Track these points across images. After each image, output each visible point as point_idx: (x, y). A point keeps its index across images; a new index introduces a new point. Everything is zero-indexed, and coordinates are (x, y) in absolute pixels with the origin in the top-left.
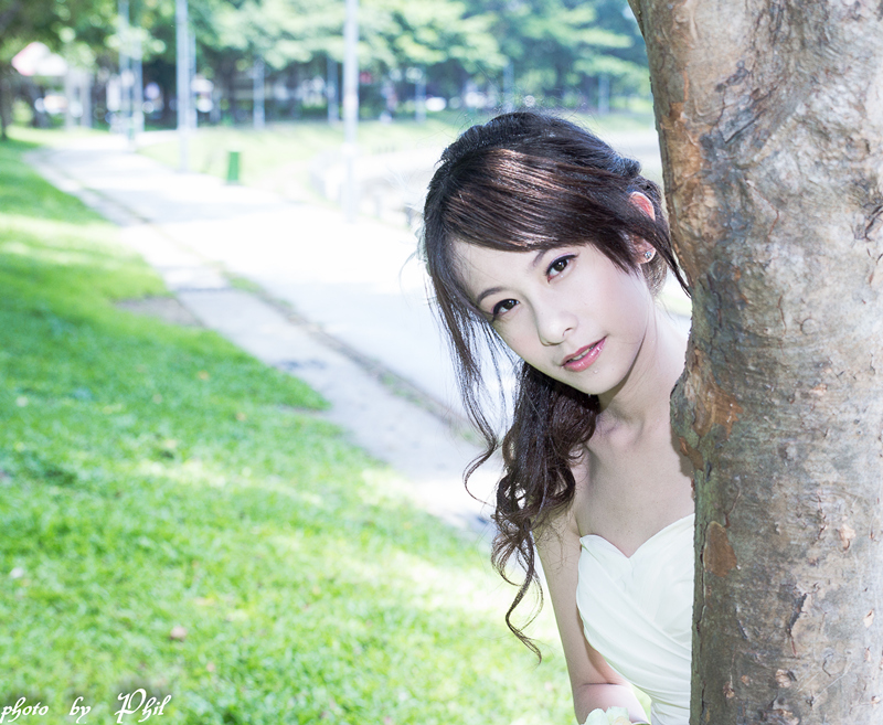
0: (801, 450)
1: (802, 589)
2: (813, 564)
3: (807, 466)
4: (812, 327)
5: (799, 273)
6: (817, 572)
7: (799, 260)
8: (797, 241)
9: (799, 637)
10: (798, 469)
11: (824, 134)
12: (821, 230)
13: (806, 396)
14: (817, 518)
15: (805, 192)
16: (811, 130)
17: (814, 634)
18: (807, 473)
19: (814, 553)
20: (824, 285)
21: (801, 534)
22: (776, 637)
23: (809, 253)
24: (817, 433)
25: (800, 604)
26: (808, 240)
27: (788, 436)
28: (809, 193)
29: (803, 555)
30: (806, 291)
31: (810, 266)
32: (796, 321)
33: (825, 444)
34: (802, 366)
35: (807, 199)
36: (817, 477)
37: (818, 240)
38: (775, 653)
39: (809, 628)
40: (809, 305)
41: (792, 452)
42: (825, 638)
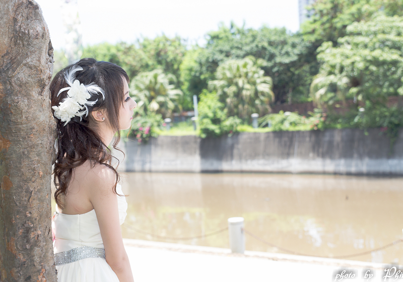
0: (28, 152)
1: (31, 189)
2: (33, 182)
3: (30, 156)
4: (30, 118)
5: (26, 104)
6: (35, 184)
7: (26, 101)
8: (25, 96)
9: (32, 202)
10: (28, 157)
11: (31, 68)
12: (31, 93)
13: (29, 137)
14: (34, 169)
15: (27, 83)
16: (27, 67)
17: (35, 201)
18: (30, 158)
19: (33, 179)
20: (32, 107)
21: (30, 175)
22: (26, 203)
23: (28, 99)
24: (32, 147)
25: (31, 193)
26: (28, 95)
27: (25, 148)
28: (28, 83)
29: (31, 180)
30: (28, 109)
31: (29, 102)
32: (25, 117)
33: (34, 150)
34: (27, 129)
35: (27, 85)
36: (33, 159)
37: (30, 95)
38: (25, 208)
39: (34, 199)
40: (29, 113)
41: (26, 153)
42: (38, 202)
